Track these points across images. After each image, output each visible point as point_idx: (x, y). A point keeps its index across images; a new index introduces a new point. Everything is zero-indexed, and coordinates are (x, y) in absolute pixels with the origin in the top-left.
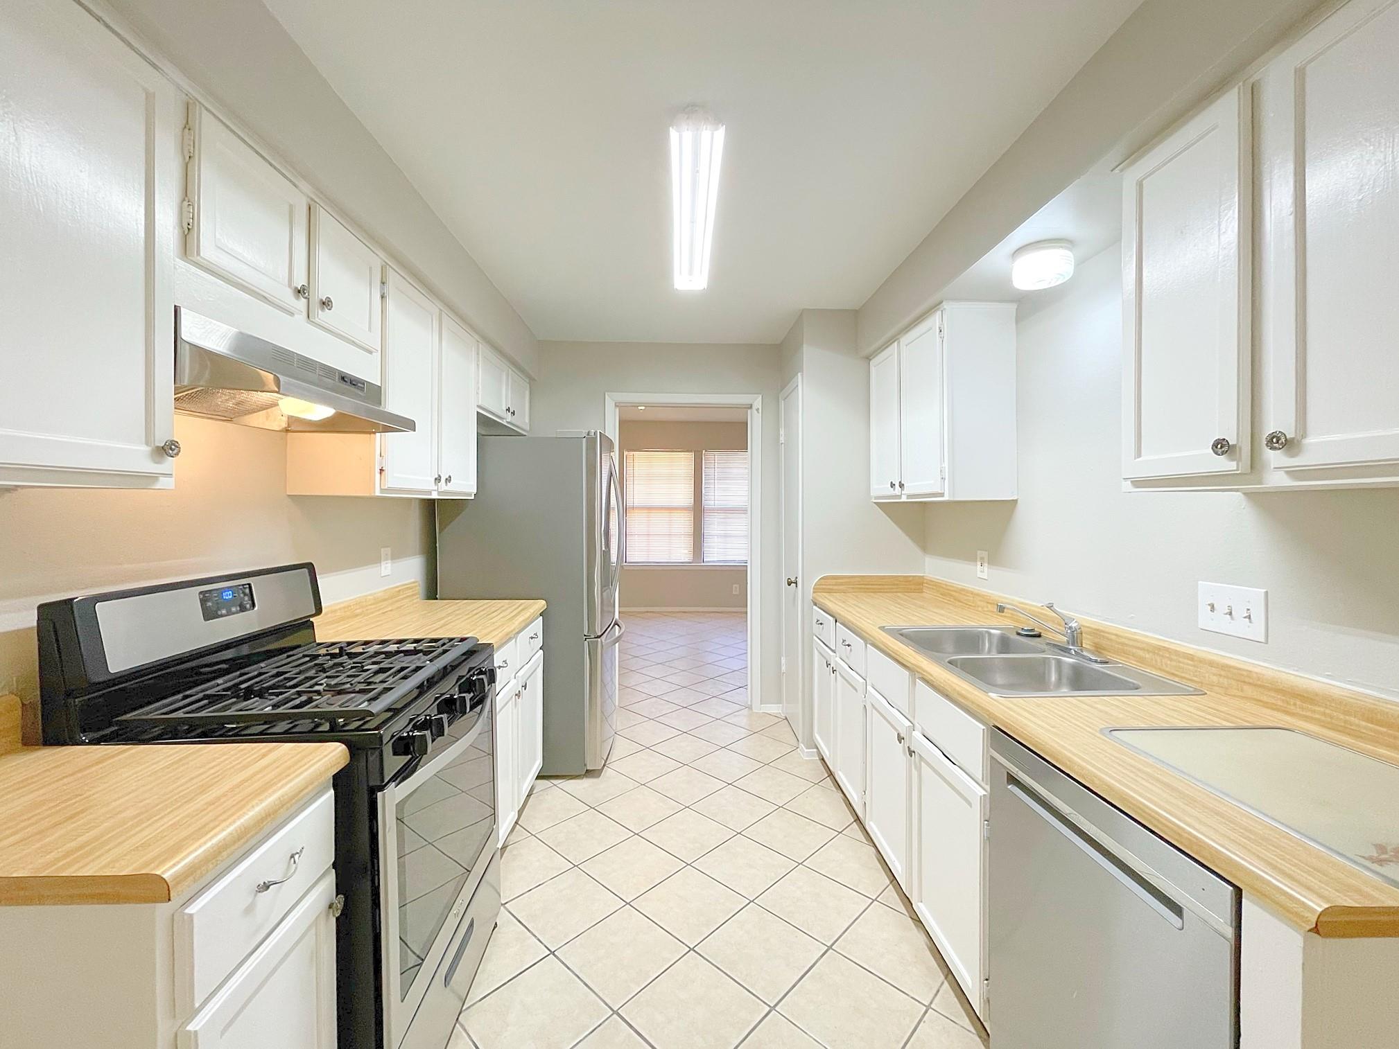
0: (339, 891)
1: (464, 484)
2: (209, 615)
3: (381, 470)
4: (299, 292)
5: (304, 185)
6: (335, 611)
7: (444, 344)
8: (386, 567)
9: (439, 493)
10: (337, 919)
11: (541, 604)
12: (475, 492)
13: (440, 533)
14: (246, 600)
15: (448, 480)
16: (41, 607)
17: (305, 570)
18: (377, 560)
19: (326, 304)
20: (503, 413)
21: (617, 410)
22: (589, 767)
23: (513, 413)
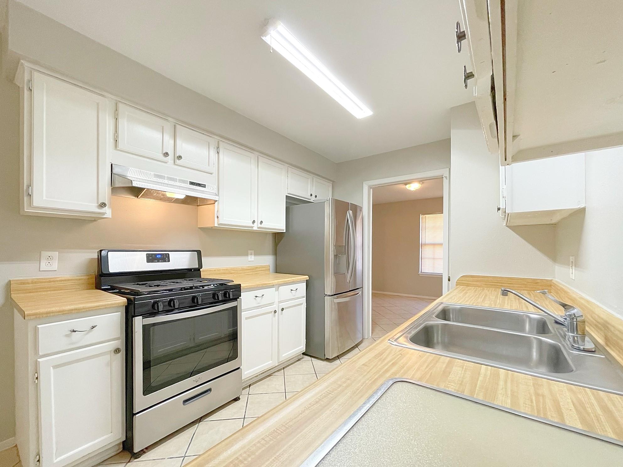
2: (149, 261)
3: (218, 217)
4: (164, 155)
5: (170, 119)
6: (220, 270)
8: (251, 258)
9: (258, 228)
11: (307, 277)
12: (285, 229)
13: (277, 246)
14: (165, 258)
15: (261, 222)
17: (196, 252)
18: (247, 255)
19: (180, 157)
21: (372, 190)
22: (326, 357)
23: (316, 196)
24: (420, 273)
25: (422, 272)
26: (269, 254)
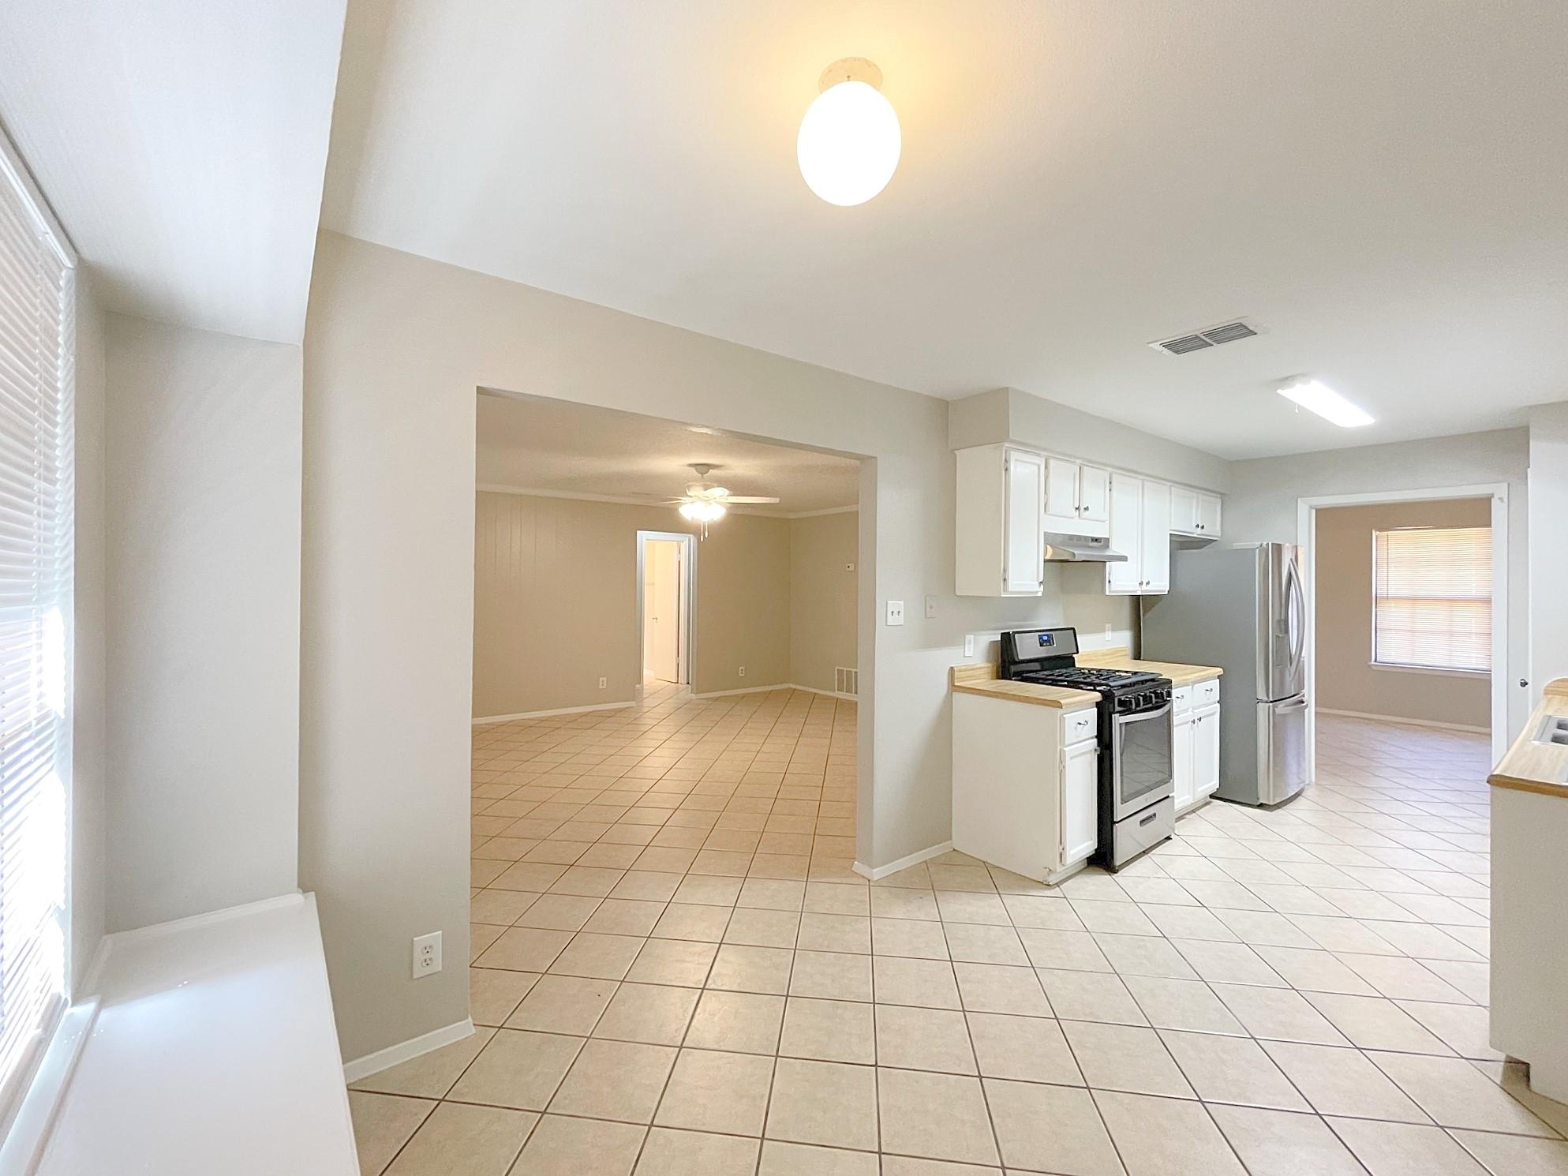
0: (1098, 746)
1: (1159, 584)
3: (1109, 582)
4: (1077, 509)
5: (1078, 461)
7: (1146, 500)
8: (1109, 635)
9: (1142, 592)
10: (1098, 755)
11: (1219, 671)
12: (1168, 589)
13: (1144, 615)
15: (1148, 583)
16: (1002, 634)
17: (1072, 631)
18: (1103, 630)
19: (1086, 509)
20: (1192, 529)
21: (1314, 511)
22: (1262, 801)
23: (1203, 527)
24: (1373, 663)
25: (1378, 660)
26: (1127, 629)
